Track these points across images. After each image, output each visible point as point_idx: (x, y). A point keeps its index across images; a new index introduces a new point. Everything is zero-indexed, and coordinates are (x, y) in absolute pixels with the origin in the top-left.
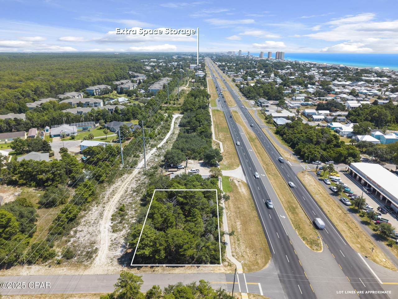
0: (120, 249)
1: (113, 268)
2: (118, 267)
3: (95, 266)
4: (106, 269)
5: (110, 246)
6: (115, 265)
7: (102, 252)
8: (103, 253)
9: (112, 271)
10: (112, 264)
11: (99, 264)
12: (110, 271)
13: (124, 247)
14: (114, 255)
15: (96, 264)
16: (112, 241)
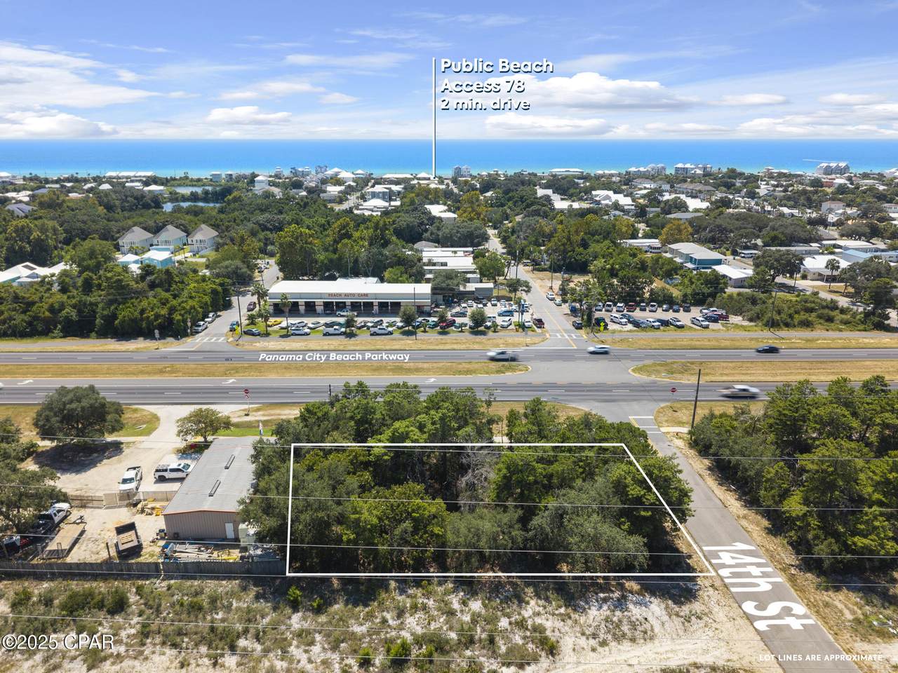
0: (636, 611)
1: (716, 609)
2: (706, 598)
3: (735, 657)
4: (729, 625)
5: (633, 640)
6: (703, 607)
7: (670, 655)
8: (672, 651)
9: (727, 608)
10: (705, 614)
11: (723, 649)
12: (731, 614)
13: (621, 604)
14: (666, 618)
15: (726, 656)
16: (604, 643)
